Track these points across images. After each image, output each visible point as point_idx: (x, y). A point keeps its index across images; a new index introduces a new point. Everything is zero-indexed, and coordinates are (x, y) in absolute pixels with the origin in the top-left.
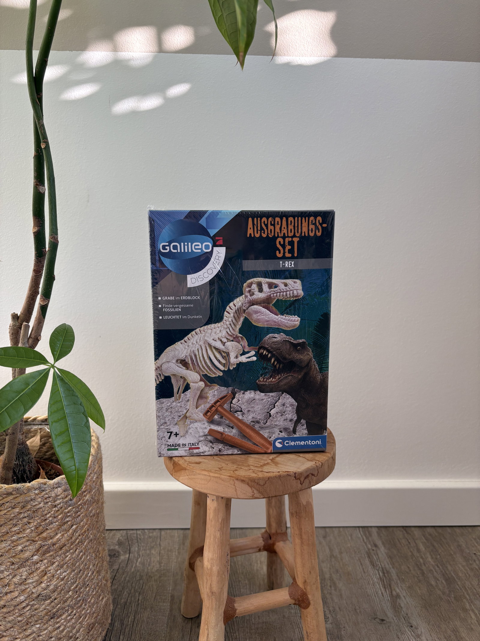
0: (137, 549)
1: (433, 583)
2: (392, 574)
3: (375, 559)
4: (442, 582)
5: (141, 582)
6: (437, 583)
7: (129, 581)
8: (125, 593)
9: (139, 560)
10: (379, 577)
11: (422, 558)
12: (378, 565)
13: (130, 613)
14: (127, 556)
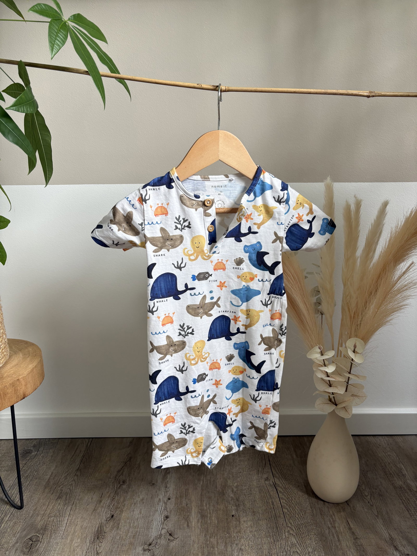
0: (42, 449)
5: (39, 466)
7: (32, 465)
8: (29, 471)
9: (42, 455)
13: (28, 480)
14: (36, 453)
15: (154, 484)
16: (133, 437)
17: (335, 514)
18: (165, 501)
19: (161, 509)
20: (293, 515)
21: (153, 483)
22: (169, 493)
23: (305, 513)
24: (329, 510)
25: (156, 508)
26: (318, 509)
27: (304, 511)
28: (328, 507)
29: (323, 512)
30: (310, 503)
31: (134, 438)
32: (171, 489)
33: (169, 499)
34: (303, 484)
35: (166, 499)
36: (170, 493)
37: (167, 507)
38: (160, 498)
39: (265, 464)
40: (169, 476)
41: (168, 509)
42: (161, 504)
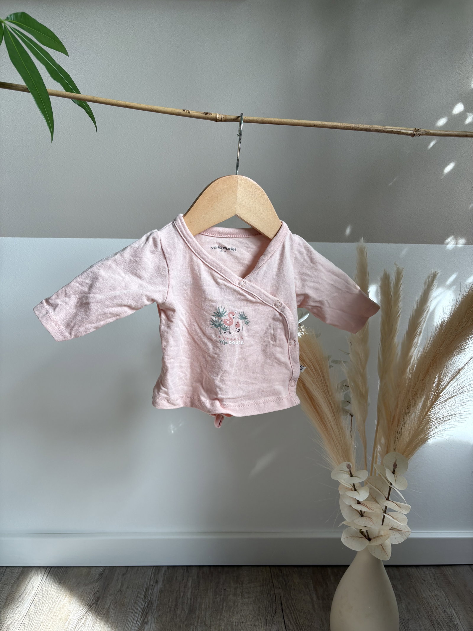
1: (179, 613)
2: (154, 605)
3: (149, 593)
4: (185, 612)
6: (181, 612)
10: (142, 608)
11: (184, 592)
12: (149, 598)
16: (104, 566)
31: (105, 568)
39: (276, 610)
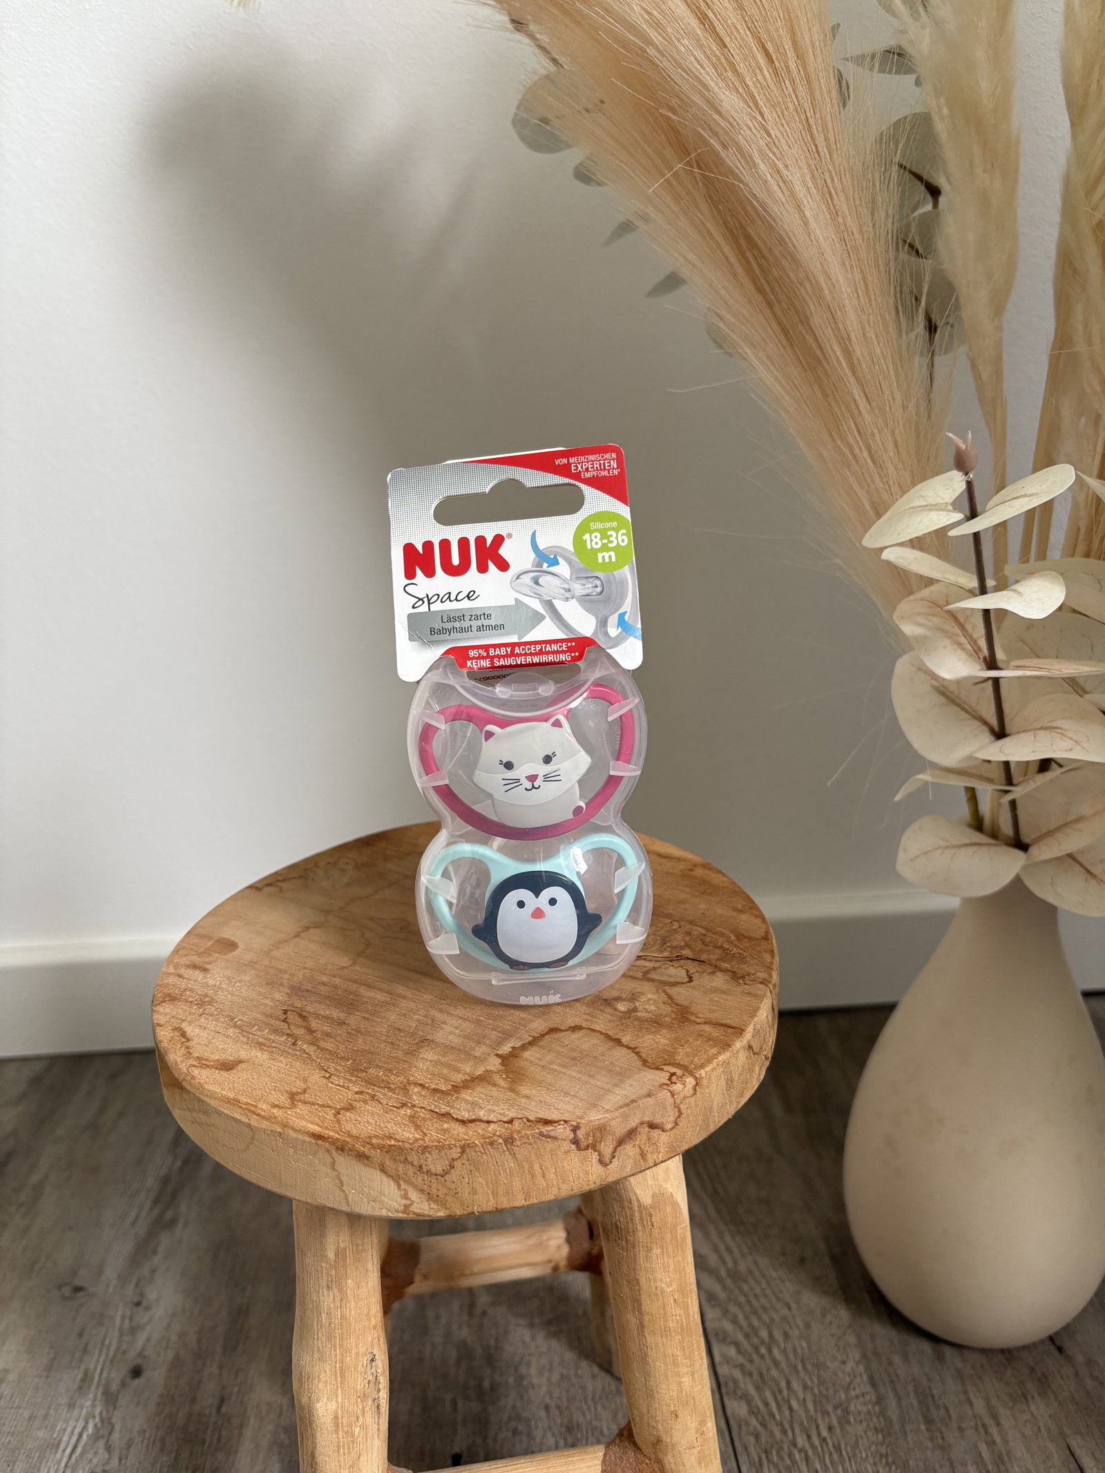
15: (78, 1289)
17: (1004, 1414)
18: (114, 1387)
19: (80, 1436)
20: (778, 1434)
21: (78, 1282)
22: (141, 1338)
23: (844, 1421)
24: (966, 1392)
25: (53, 1426)
26: (911, 1388)
27: (835, 1408)
28: (960, 1375)
29: (938, 1407)
30: (864, 1356)
32: (159, 1312)
33: (136, 1372)
34: (823, 1247)
35: (117, 1376)
36: (148, 1340)
37: (114, 1421)
38: (92, 1366)
40: (165, 1241)
41: (116, 1435)
42: (88, 1403)
